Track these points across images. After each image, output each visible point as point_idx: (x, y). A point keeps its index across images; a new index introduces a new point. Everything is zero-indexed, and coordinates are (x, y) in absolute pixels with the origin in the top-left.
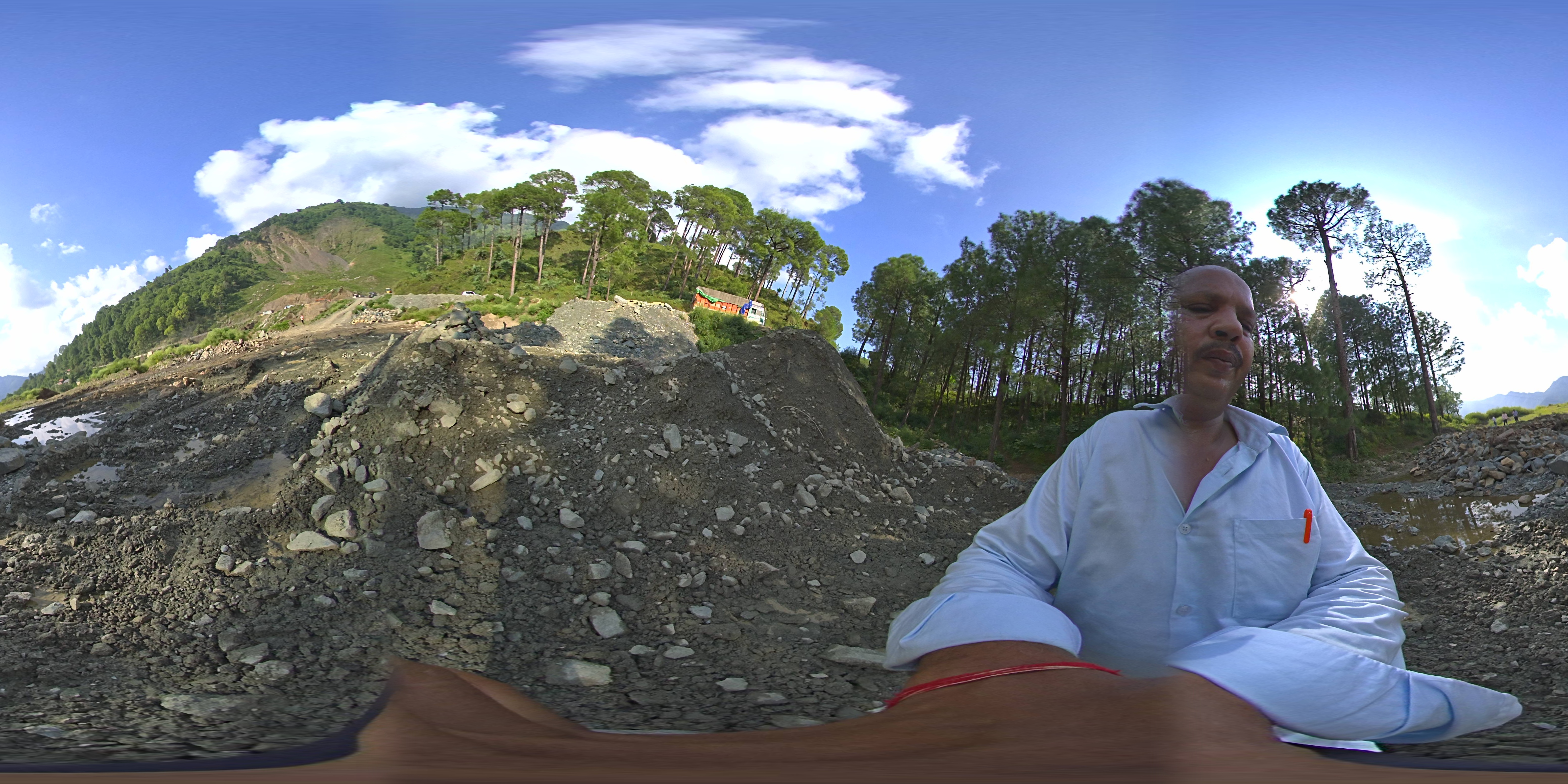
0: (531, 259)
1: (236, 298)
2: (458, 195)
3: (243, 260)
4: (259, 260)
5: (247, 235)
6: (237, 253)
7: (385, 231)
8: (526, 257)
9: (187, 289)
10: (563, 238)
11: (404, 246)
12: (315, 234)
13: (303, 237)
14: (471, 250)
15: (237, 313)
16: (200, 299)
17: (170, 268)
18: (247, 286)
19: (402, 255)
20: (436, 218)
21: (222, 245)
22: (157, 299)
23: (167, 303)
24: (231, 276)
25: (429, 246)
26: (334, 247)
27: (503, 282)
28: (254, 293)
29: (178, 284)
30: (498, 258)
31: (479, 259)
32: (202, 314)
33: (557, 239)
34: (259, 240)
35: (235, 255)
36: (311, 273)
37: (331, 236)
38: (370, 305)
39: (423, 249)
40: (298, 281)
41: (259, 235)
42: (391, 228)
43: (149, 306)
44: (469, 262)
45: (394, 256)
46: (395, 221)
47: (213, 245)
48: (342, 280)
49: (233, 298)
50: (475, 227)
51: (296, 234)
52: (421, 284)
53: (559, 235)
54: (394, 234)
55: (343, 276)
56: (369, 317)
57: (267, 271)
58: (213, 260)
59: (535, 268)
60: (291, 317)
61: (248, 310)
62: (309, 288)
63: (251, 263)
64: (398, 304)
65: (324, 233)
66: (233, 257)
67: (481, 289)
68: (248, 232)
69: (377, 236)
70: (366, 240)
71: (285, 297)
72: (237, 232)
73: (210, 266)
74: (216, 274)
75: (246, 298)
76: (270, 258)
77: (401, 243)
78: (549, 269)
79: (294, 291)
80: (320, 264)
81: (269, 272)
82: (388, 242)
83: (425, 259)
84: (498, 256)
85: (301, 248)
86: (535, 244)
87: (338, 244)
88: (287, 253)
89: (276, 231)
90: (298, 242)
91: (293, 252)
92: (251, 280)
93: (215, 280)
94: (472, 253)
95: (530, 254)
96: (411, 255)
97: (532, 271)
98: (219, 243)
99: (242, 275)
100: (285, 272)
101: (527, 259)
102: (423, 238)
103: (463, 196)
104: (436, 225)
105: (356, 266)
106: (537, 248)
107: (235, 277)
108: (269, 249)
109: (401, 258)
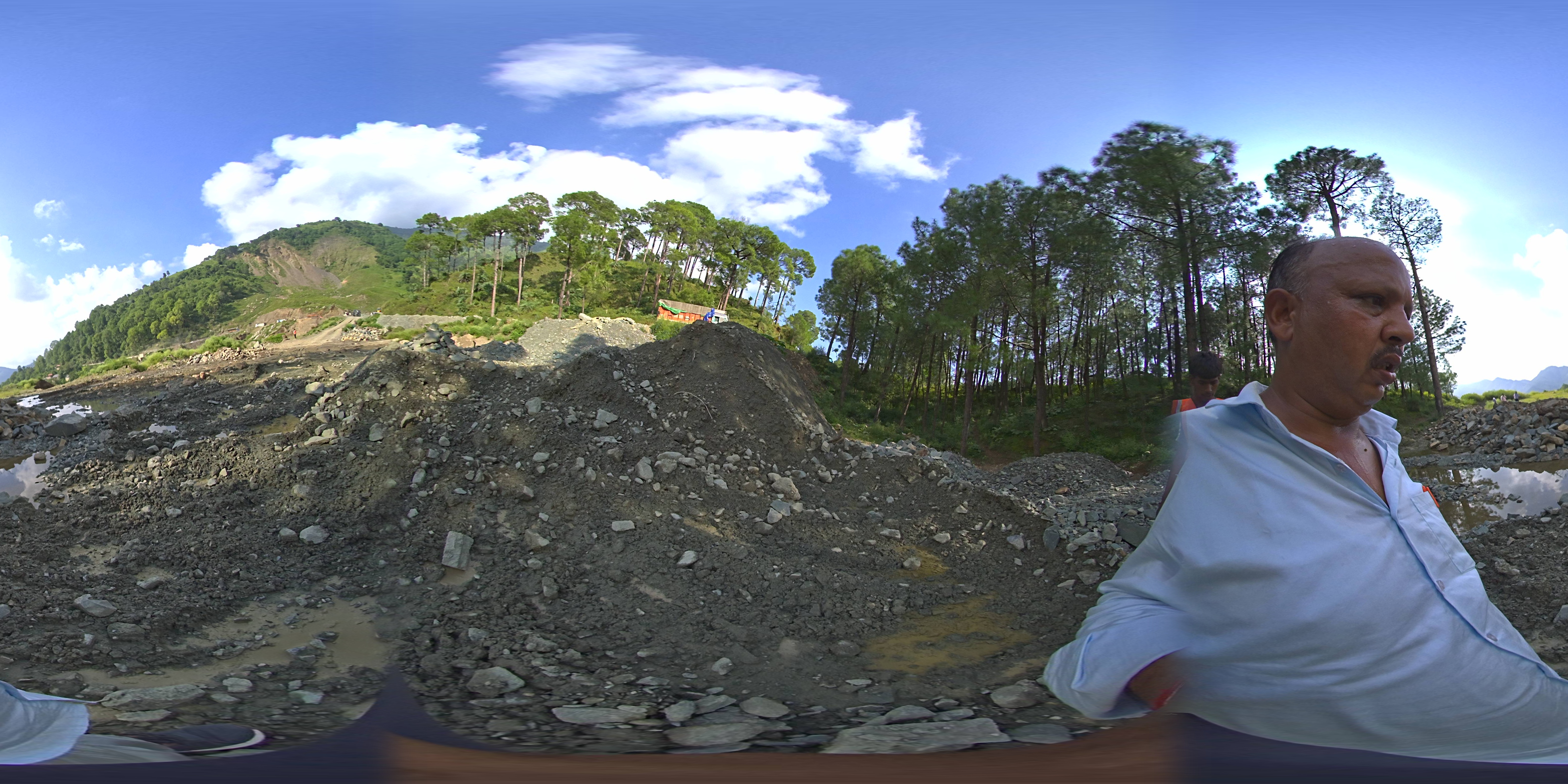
0: (512, 281)
1: (230, 308)
2: (445, 219)
3: (240, 272)
4: (256, 273)
5: (246, 247)
6: (235, 264)
7: (377, 250)
8: (508, 279)
9: (184, 295)
10: (542, 260)
11: (395, 266)
12: (311, 250)
13: (299, 252)
14: (456, 272)
15: (230, 323)
16: (195, 307)
17: (168, 273)
18: (242, 298)
19: (393, 275)
20: (424, 242)
21: (222, 255)
22: (153, 303)
23: (162, 308)
24: (227, 286)
25: (419, 267)
26: (329, 264)
27: (486, 304)
28: (248, 305)
29: (175, 290)
30: (481, 280)
31: (463, 281)
32: (197, 322)
33: (535, 260)
34: (257, 253)
35: (233, 266)
36: (305, 288)
37: (326, 253)
38: (360, 323)
39: (413, 270)
40: (291, 296)
41: (258, 247)
42: (383, 248)
43: (145, 309)
44: (453, 285)
45: (385, 276)
46: (387, 241)
47: (213, 254)
48: (335, 297)
49: (227, 308)
50: (461, 250)
51: (293, 249)
52: (409, 305)
53: (538, 257)
54: (386, 254)
55: (336, 294)
56: (357, 335)
57: (262, 284)
58: (211, 269)
59: (516, 290)
60: (283, 331)
61: (241, 321)
62: (302, 304)
63: (247, 275)
64: (385, 323)
65: (320, 249)
66: (231, 267)
67: (464, 310)
68: (247, 244)
69: (370, 256)
70: (360, 259)
71: (278, 310)
72: (237, 242)
73: (208, 275)
74: (212, 283)
75: (240, 309)
76: (266, 271)
77: (393, 264)
78: (529, 290)
79: (288, 305)
80: (314, 280)
81: (265, 285)
82: (380, 262)
83: (415, 280)
84: (481, 278)
85: (297, 263)
86: (515, 266)
87: (333, 262)
88: (284, 267)
89: (275, 244)
90: (294, 258)
91: (289, 267)
92: (247, 292)
93: (211, 289)
94: (457, 276)
95: (510, 276)
96: (401, 275)
97: (513, 292)
98: (219, 252)
99: (238, 286)
100: (279, 286)
101: (508, 281)
102: (412, 259)
103: (449, 219)
104: (424, 248)
105: (348, 284)
106: (517, 269)
107: (231, 288)
108: (267, 262)
109: (391, 278)
